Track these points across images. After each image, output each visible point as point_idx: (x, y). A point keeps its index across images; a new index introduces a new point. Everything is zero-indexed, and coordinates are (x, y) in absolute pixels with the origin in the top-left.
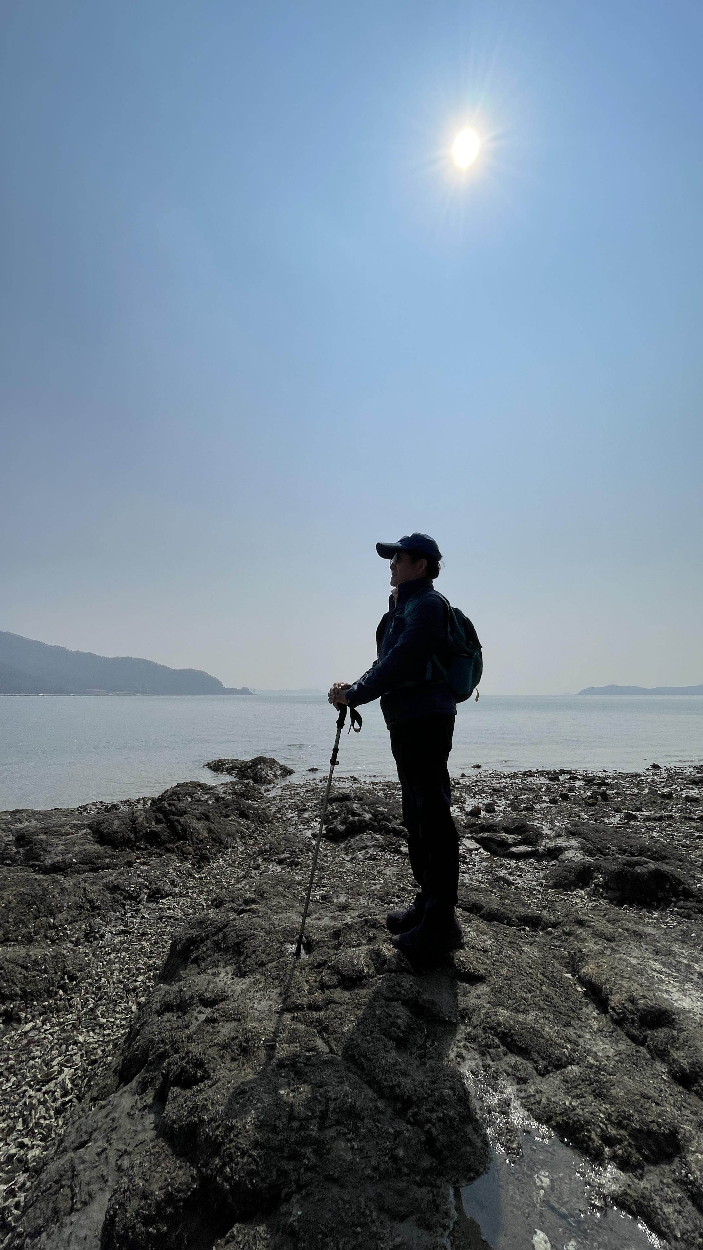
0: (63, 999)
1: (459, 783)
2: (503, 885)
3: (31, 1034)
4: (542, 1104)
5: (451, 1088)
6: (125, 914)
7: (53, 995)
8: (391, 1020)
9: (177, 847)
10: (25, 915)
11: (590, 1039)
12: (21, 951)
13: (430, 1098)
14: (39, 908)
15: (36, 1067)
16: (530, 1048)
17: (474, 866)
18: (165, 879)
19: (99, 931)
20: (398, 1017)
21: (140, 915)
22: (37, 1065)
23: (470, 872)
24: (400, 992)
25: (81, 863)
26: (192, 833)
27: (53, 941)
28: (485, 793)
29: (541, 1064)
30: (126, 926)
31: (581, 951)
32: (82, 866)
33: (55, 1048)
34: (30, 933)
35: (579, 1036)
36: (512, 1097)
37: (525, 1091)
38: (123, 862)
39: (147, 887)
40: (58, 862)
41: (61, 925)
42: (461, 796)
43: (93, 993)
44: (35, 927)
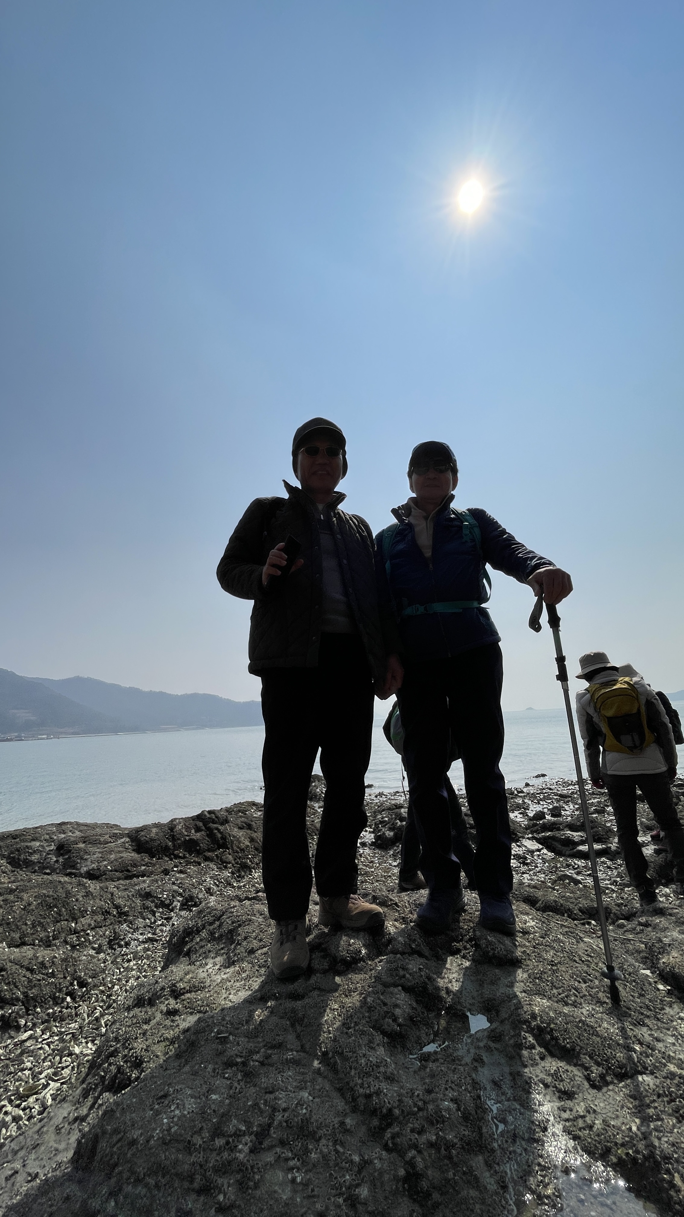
0: (70, 1007)
1: (522, 792)
2: (569, 884)
3: (28, 1044)
4: (595, 1129)
5: (454, 1100)
6: (155, 922)
7: (60, 1001)
8: (385, 1009)
9: (217, 855)
10: (45, 918)
11: (674, 1044)
12: (29, 953)
13: (421, 1114)
14: (60, 911)
15: (21, 1080)
16: (578, 1048)
17: (537, 867)
18: (201, 887)
19: (124, 938)
20: (396, 1006)
21: (171, 923)
22: (23, 1077)
23: (531, 873)
24: (404, 976)
25: (116, 871)
26: (232, 842)
27: (73, 947)
28: (551, 799)
29: (596, 1071)
30: (154, 934)
31: (660, 941)
32: (117, 874)
33: (48, 1060)
34: (49, 937)
35: (658, 1040)
36: (552, 1118)
37: (571, 1110)
38: (159, 870)
39: (180, 895)
40: (93, 869)
41: (83, 930)
42: (525, 803)
43: (103, 1001)
44: (54, 931)
